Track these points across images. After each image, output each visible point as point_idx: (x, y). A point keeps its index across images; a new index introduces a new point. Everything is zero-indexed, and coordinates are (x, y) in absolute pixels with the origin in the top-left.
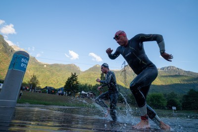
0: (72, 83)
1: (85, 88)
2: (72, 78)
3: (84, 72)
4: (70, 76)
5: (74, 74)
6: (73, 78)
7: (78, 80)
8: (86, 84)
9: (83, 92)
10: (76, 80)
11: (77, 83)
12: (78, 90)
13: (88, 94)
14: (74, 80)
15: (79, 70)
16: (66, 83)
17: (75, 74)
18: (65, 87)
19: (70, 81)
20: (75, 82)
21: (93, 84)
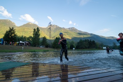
0: (10, 35)
1: (22, 39)
2: (10, 31)
3: (19, 27)
4: (8, 29)
5: (12, 28)
7: (15, 33)
8: (22, 36)
9: (21, 42)
11: (15, 35)
12: (16, 40)
13: (25, 43)
14: (12, 33)
15: (15, 25)
16: (5, 35)
17: (13, 28)
18: (4, 38)
19: (9, 34)
20: (13, 35)
21: (28, 36)
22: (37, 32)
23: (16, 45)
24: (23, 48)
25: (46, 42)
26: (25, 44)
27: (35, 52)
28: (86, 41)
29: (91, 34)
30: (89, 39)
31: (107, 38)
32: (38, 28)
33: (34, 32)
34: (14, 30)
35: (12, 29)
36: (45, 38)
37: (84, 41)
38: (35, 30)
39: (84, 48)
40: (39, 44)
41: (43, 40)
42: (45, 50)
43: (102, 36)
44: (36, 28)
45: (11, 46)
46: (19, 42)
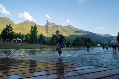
0: (8, 32)
1: (19, 36)
4: (5, 27)
6: (8, 28)
7: (13, 30)
8: (20, 34)
9: (18, 39)
10: (11, 30)
11: (12, 32)
12: (13, 37)
14: (9, 30)
16: (2, 32)
17: (10, 25)
18: (1, 35)
19: (6, 31)
20: (10, 32)
21: (25, 34)
22: (34, 29)
23: (14, 42)
24: (19, 45)
25: (43, 40)
26: (22, 41)
27: (31, 48)
28: (82, 38)
29: (88, 32)
30: (85, 37)
31: (103, 36)
32: (35, 26)
33: (31, 29)
36: (42, 36)
37: (80, 38)
38: (32, 27)
39: (80, 45)
40: (36, 42)
41: (40, 37)
42: (42, 47)
43: (99, 34)
44: (33, 26)
45: (8, 43)
46: (16, 39)
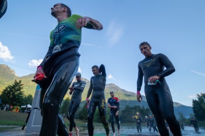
0: (13, 93)
2: (14, 87)
4: (11, 83)
5: (18, 82)
7: (22, 90)
10: (19, 90)
11: (21, 93)
16: (3, 92)
17: (20, 82)
19: (12, 91)
28: (135, 108)
30: (141, 106)
34: (22, 85)
35: (18, 84)
37: (132, 108)
41: (65, 103)
